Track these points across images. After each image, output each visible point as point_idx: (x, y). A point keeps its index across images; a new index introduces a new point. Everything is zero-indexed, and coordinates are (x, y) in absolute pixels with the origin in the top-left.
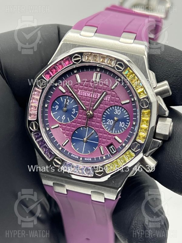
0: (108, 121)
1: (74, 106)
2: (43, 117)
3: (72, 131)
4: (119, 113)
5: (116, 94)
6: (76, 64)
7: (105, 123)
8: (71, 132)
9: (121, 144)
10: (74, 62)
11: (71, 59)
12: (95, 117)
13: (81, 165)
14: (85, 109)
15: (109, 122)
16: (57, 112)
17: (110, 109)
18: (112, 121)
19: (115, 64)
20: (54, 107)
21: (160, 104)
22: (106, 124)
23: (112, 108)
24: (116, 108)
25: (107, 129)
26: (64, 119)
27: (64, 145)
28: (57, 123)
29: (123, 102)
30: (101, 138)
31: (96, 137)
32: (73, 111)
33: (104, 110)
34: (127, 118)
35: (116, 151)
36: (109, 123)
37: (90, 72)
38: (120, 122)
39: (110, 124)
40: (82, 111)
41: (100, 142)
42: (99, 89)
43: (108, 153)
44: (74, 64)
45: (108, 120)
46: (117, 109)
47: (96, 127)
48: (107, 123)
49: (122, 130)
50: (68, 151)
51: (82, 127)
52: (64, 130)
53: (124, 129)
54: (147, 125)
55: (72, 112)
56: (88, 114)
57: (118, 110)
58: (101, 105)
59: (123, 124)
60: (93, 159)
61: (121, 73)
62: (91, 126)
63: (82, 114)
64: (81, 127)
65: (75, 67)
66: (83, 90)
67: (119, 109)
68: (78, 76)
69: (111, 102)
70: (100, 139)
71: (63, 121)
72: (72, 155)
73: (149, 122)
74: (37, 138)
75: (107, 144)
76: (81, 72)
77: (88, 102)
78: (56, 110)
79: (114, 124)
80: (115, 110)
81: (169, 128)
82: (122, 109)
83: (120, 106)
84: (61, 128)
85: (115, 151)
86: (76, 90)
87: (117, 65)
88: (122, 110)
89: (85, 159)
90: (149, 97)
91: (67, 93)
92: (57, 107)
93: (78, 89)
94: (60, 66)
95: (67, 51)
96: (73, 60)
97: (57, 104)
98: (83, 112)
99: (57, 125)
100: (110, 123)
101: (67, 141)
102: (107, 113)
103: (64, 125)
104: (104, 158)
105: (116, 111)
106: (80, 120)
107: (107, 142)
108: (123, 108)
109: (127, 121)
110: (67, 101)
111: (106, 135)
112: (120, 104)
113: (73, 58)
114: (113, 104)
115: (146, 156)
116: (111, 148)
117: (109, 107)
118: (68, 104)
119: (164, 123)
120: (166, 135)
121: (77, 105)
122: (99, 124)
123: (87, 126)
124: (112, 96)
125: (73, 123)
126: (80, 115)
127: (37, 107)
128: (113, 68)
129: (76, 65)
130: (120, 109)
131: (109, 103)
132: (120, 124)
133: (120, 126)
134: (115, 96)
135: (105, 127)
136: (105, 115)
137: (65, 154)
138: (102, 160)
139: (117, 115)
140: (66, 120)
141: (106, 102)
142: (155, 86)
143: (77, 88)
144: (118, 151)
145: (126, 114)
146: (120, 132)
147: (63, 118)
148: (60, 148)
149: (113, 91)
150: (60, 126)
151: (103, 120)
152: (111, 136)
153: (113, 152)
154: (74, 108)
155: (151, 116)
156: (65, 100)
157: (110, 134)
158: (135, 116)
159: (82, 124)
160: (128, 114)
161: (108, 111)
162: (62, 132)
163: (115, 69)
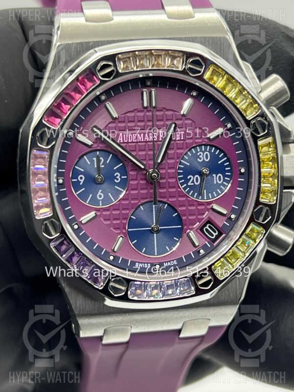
0: (191, 178)
1: (115, 168)
4: (207, 159)
5: (193, 123)
6: (106, 81)
8: (125, 219)
9: (228, 216)
10: (101, 78)
11: (94, 75)
12: (164, 178)
14: (143, 167)
15: (191, 180)
16: (84, 189)
17: (188, 156)
18: (197, 178)
19: (184, 63)
20: (76, 180)
23: (192, 153)
24: (199, 150)
25: (193, 195)
26: (102, 198)
27: (116, 250)
28: (91, 210)
30: (184, 215)
31: (174, 215)
32: (115, 178)
33: (178, 161)
34: (225, 164)
35: (217, 233)
36: (193, 182)
37: (131, 91)
38: (214, 175)
39: (196, 183)
40: (135, 173)
41: (186, 225)
42: (157, 120)
43: (207, 240)
44: (103, 82)
45: (188, 178)
46: (201, 151)
47: (171, 197)
48: (189, 184)
49: (222, 191)
51: (142, 205)
52: (109, 220)
53: (224, 186)
55: (115, 180)
56: (154, 176)
57: (203, 152)
58: (169, 152)
59: (220, 177)
60: (180, 260)
61: (201, 78)
62: (161, 197)
63: (136, 180)
64: (139, 206)
67: (206, 150)
68: (110, 105)
69: (188, 141)
70: (185, 218)
71: (101, 202)
74: (63, 252)
75: (199, 224)
76: (113, 95)
78: (81, 184)
80: (198, 154)
82: (210, 150)
83: (206, 145)
84: (101, 219)
85: (215, 232)
88: (212, 151)
90: (264, 112)
91: (95, 145)
92: (81, 178)
94: (74, 94)
96: (99, 75)
97: (81, 173)
98: (137, 174)
99: (92, 214)
100: (195, 181)
101: (121, 239)
102: (184, 164)
103: (105, 210)
104: (202, 251)
105: (201, 156)
106: (136, 192)
107: (200, 220)
109: (226, 169)
110: (99, 161)
111: (194, 208)
112: (207, 140)
113: (99, 72)
114: (192, 143)
116: (206, 229)
117: (187, 152)
118: (103, 166)
121: (122, 164)
122: (174, 190)
125: (123, 202)
126: (133, 182)
127: (47, 188)
128: (184, 72)
129: (108, 84)
130: (208, 150)
131: (185, 144)
132: (215, 178)
133: (215, 183)
135: (189, 192)
136: (181, 169)
137: (123, 266)
139: (204, 164)
140: (106, 200)
141: (179, 142)
142: (260, 90)
144: (222, 232)
145: (220, 156)
146: (218, 194)
147: (100, 196)
148: (112, 258)
149: (186, 119)
150: (98, 213)
151: (180, 179)
152: (203, 207)
153: (213, 236)
154: (117, 170)
155: (276, 148)
156: (95, 159)
157: (202, 204)
158: (239, 157)
159: (143, 199)
160: (225, 155)
161: (186, 160)
162: (106, 225)
163: (186, 74)
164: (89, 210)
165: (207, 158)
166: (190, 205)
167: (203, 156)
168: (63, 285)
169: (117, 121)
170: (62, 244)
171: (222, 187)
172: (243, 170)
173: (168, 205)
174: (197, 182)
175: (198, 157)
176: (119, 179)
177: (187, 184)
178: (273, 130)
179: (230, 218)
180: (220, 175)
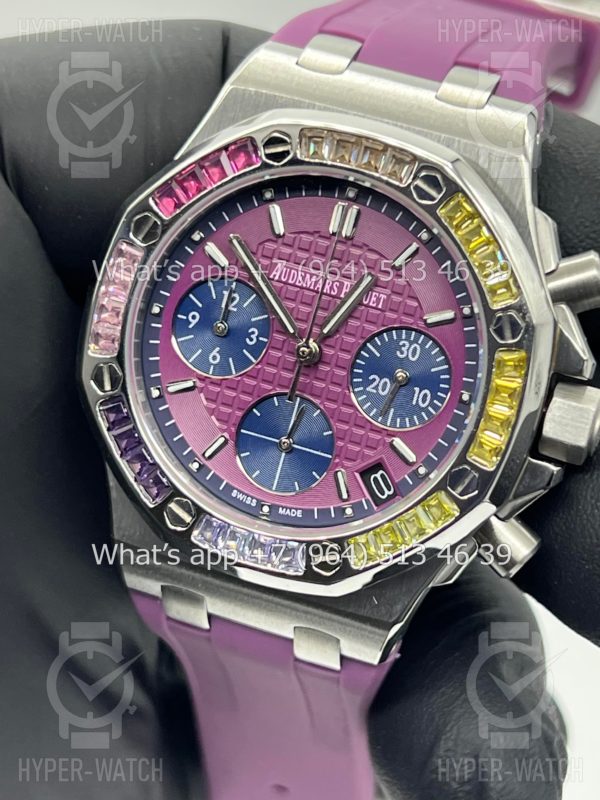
0: (374, 380)
1: (253, 320)
2: (142, 349)
3: (241, 406)
4: (413, 356)
5: (407, 287)
6: (272, 166)
7: (361, 388)
8: (240, 409)
9: (414, 468)
10: (264, 158)
11: (256, 150)
12: (328, 364)
13: (264, 532)
14: (292, 331)
15: (375, 384)
16: (192, 336)
17: (382, 340)
18: (386, 383)
19: (412, 176)
20: (185, 317)
21: (566, 334)
22: (364, 392)
23: (391, 337)
24: (404, 337)
25: (368, 412)
26: (216, 362)
27: (207, 455)
28: (190, 374)
29: (432, 318)
30: (342, 439)
31: (325, 434)
32: (249, 335)
33: (361, 342)
34: (442, 377)
35: (391, 492)
36: (376, 388)
37: (320, 198)
38: (417, 389)
39: (380, 392)
40: (280, 337)
41: (338, 456)
43: (365, 496)
44: (265, 166)
45: (371, 377)
46: (407, 339)
47: (329, 400)
48: (368, 389)
49: (421, 418)
50: (223, 477)
51: (277, 395)
52: (214, 401)
53: (429, 414)
54: (511, 408)
55: (248, 340)
56: (303, 352)
57: (411, 343)
58: (352, 322)
59: (425, 395)
60: (308, 513)
61: (431, 210)
62: (312, 395)
63: (280, 350)
64: (272, 396)
65: (267, 178)
67: (416, 341)
68: (276, 210)
69: (389, 314)
70: (340, 443)
71: (212, 367)
72: (234, 493)
73: (520, 396)
74: (113, 423)
75: (362, 464)
76: (288, 196)
77: (305, 309)
78: (191, 326)
79: (394, 393)
80: (401, 343)
81: (590, 422)
82: (424, 343)
83: (420, 332)
84: (202, 395)
85: (389, 490)
86: (266, 262)
87: (419, 182)
88: (427, 347)
89: (281, 511)
90: (525, 304)
92: (194, 317)
94: (215, 171)
95: (244, 118)
96: (262, 153)
97: (195, 308)
98: (284, 341)
99: (190, 384)
100: (380, 388)
101: (222, 440)
102: (369, 351)
103: (213, 383)
104: (349, 511)
105: (403, 349)
106: (274, 371)
107: (364, 457)
108: (431, 338)
109: (442, 386)
110: (231, 299)
111: (362, 432)
112: (421, 324)
113: (264, 147)
114: (395, 321)
115: (501, 516)
116: (375, 479)
117: (382, 332)
118: (235, 310)
119: (574, 404)
120: (579, 448)
121: (266, 316)
122: (339, 390)
123: (297, 392)
124: (393, 292)
125: (247, 380)
126: (273, 352)
127: (122, 311)
128: (406, 191)
129: (272, 171)
130: (420, 342)
131: (381, 318)
132: (416, 395)
133: (414, 403)
134: (405, 295)
135: (362, 404)
136: (363, 358)
137: (212, 487)
138: (341, 519)
139: (404, 363)
140: (223, 368)
141: (371, 311)
142: (553, 267)
143: (270, 255)
144: (400, 491)
145: (438, 360)
146: (412, 423)
147: (214, 358)
148: (196, 466)
150: (200, 385)
151: (356, 375)
152: (378, 437)
153: (383, 494)
154: (255, 325)
155: (526, 374)
156: (226, 293)
157: (378, 431)
158: (468, 371)
159: (281, 386)
160: (446, 361)
161: (375, 346)
162: (207, 408)
163: (410, 195)
164: (187, 373)
165: (414, 354)
166: (357, 426)
167: (408, 350)
169: (280, 240)
171: (423, 414)
172: (466, 396)
174: (383, 390)
175: (399, 348)
176: (255, 340)
177: (365, 388)
178: (533, 341)
179: (416, 472)
180: (427, 391)
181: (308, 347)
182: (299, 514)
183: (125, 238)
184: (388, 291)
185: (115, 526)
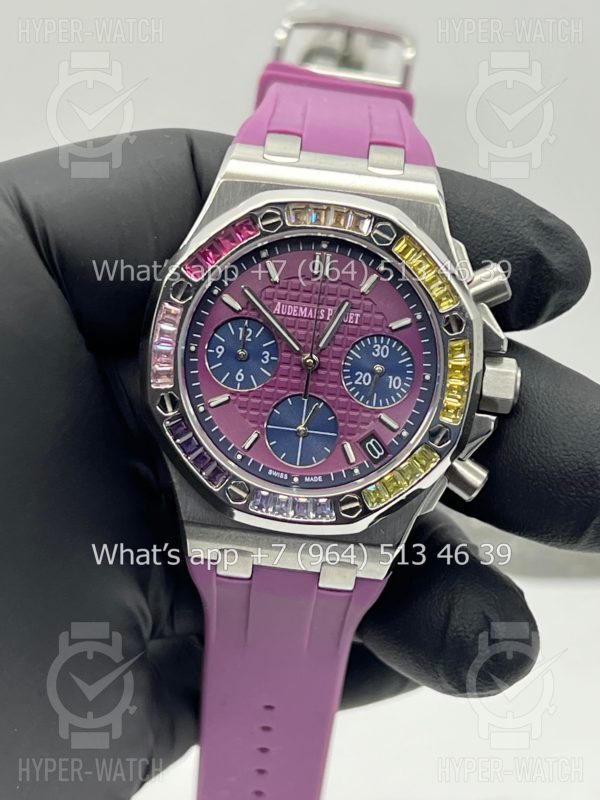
0: (359, 375)
1: (265, 345)
2: (188, 379)
3: (266, 409)
4: (385, 354)
5: (374, 306)
6: (268, 234)
7: (351, 383)
9: (398, 433)
10: (262, 229)
11: (255, 223)
12: (324, 369)
13: (303, 497)
14: (298, 349)
15: (360, 378)
16: (221, 364)
17: (361, 346)
18: (367, 376)
19: (371, 228)
20: (213, 351)
21: (489, 324)
22: (353, 385)
23: (366, 343)
24: (376, 341)
25: (358, 398)
26: (241, 380)
27: (246, 448)
28: (224, 391)
29: (395, 325)
30: (342, 421)
31: (330, 419)
32: (263, 357)
33: (346, 350)
34: (407, 366)
35: (382, 453)
36: (361, 381)
37: (301, 252)
38: (391, 377)
39: (365, 383)
40: (288, 355)
41: (342, 433)
42: (329, 294)
43: (365, 458)
44: (264, 234)
45: (356, 374)
46: (379, 342)
47: (329, 394)
48: (356, 382)
49: (397, 399)
50: (260, 462)
51: (291, 397)
52: (245, 408)
53: (401, 393)
54: (464, 379)
55: (263, 361)
56: (309, 363)
57: (382, 345)
58: (339, 337)
59: (397, 380)
60: (326, 477)
61: (389, 250)
62: (316, 393)
63: (288, 364)
64: (287, 398)
65: (266, 242)
66: (287, 302)
67: (385, 343)
69: (363, 327)
70: (341, 424)
71: (239, 384)
72: (270, 472)
73: (469, 370)
74: (177, 435)
75: (359, 436)
76: (278, 253)
77: (303, 332)
78: (218, 357)
79: (375, 382)
80: (375, 347)
81: (514, 382)
82: (391, 344)
83: (387, 337)
84: (235, 405)
85: (380, 451)
86: (269, 302)
87: (376, 232)
88: (393, 346)
89: (307, 479)
90: (464, 306)
91: (244, 312)
92: (220, 350)
93: (275, 300)
94: (226, 242)
96: (260, 225)
97: (221, 343)
98: (291, 357)
99: (225, 398)
100: (364, 380)
101: (254, 436)
102: (353, 356)
103: (242, 395)
104: (357, 471)
105: (377, 350)
106: (286, 380)
107: (362, 431)
108: (396, 340)
109: (408, 372)
110: (246, 333)
111: (357, 414)
112: (387, 330)
113: (261, 221)
114: (368, 331)
116: (369, 445)
117: (359, 341)
118: (250, 340)
120: (508, 400)
121: (275, 341)
122: (335, 386)
124: (364, 311)
125: (267, 390)
126: (283, 367)
127: (173, 353)
128: (368, 239)
129: (270, 237)
130: (388, 343)
131: (358, 331)
132: (391, 382)
133: (390, 387)
134: (373, 311)
135: (353, 393)
136: (349, 361)
137: (252, 470)
138: (352, 478)
139: (379, 360)
140: (247, 383)
141: (350, 326)
142: (471, 279)
143: (271, 297)
144: (390, 452)
145: (402, 354)
146: (391, 402)
147: (240, 377)
148: (239, 457)
149: (366, 299)
150: (233, 398)
151: (345, 374)
152: (368, 415)
153: (376, 455)
154: (267, 348)
155: (472, 355)
156: (241, 329)
157: (369, 411)
158: (427, 359)
159: (292, 390)
160: (409, 354)
161: (356, 351)
162: (242, 414)
163: (371, 241)
164: (222, 391)
166: (353, 410)
167: (380, 350)
168: (174, 480)
169: (277, 286)
170: (178, 425)
171: (398, 394)
172: (428, 377)
173: (325, 403)
174: (367, 381)
175: (374, 350)
176: (268, 360)
177: (353, 382)
178: (471, 331)
179: (400, 436)
180: (397, 378)
181: (312, 358)
182: (320, 479)
183: (166, 298)
184: (361, 311)
185: (182, 511)
